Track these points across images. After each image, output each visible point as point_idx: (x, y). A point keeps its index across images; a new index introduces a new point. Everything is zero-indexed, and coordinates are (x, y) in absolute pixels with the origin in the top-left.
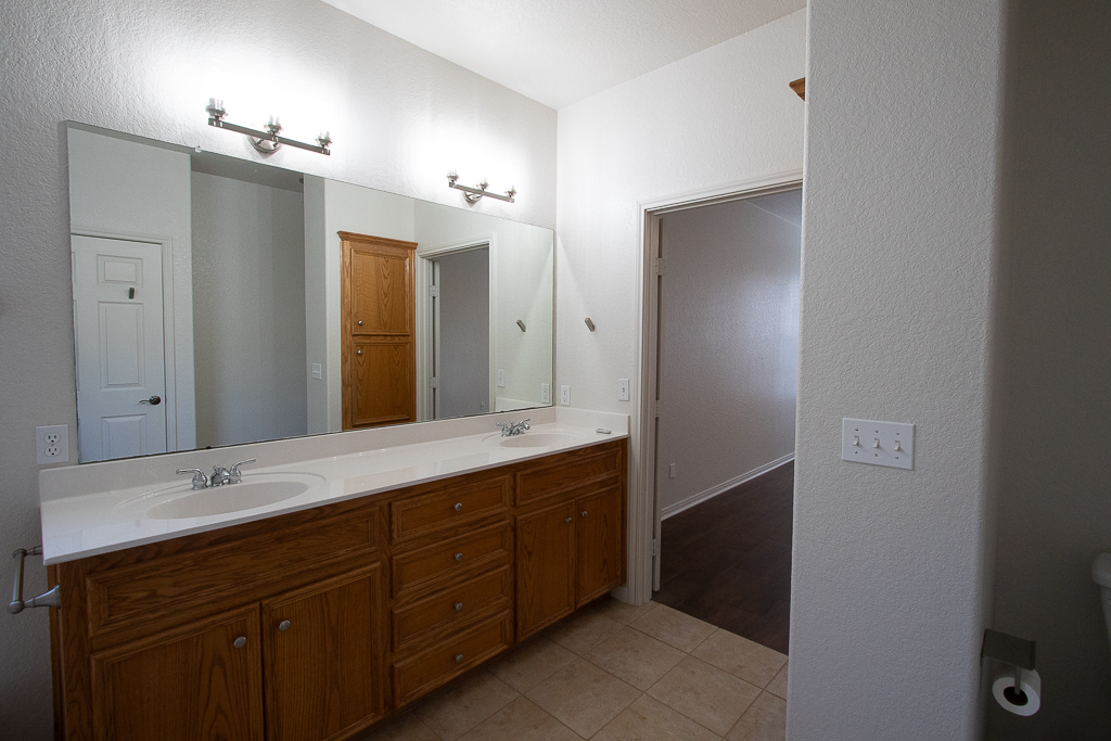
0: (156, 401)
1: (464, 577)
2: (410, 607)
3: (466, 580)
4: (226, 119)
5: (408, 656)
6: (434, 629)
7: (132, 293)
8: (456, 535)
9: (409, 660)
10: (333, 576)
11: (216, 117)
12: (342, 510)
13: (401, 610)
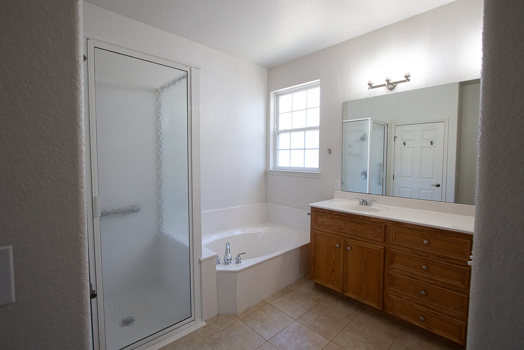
0: (438, 186)
1: (432, 282)
2: (396, 274)
3: (432, 284)
4: (373, 85)
5: (396, 296)
6: (408, 293)
7: (432, 143)
8: (427, 257)
9: (394, 297)
10: (366, 242)
11: (371, 86)
12: (371, 220)
13: (392, 273)
